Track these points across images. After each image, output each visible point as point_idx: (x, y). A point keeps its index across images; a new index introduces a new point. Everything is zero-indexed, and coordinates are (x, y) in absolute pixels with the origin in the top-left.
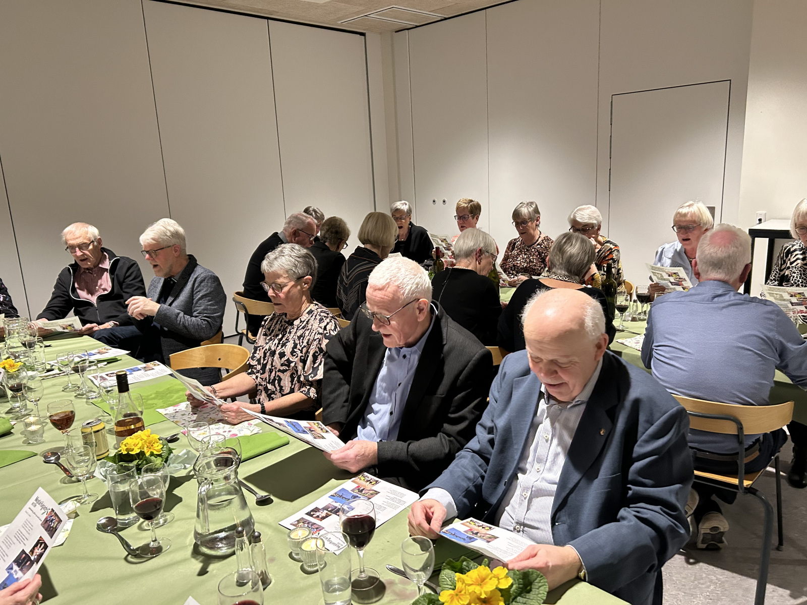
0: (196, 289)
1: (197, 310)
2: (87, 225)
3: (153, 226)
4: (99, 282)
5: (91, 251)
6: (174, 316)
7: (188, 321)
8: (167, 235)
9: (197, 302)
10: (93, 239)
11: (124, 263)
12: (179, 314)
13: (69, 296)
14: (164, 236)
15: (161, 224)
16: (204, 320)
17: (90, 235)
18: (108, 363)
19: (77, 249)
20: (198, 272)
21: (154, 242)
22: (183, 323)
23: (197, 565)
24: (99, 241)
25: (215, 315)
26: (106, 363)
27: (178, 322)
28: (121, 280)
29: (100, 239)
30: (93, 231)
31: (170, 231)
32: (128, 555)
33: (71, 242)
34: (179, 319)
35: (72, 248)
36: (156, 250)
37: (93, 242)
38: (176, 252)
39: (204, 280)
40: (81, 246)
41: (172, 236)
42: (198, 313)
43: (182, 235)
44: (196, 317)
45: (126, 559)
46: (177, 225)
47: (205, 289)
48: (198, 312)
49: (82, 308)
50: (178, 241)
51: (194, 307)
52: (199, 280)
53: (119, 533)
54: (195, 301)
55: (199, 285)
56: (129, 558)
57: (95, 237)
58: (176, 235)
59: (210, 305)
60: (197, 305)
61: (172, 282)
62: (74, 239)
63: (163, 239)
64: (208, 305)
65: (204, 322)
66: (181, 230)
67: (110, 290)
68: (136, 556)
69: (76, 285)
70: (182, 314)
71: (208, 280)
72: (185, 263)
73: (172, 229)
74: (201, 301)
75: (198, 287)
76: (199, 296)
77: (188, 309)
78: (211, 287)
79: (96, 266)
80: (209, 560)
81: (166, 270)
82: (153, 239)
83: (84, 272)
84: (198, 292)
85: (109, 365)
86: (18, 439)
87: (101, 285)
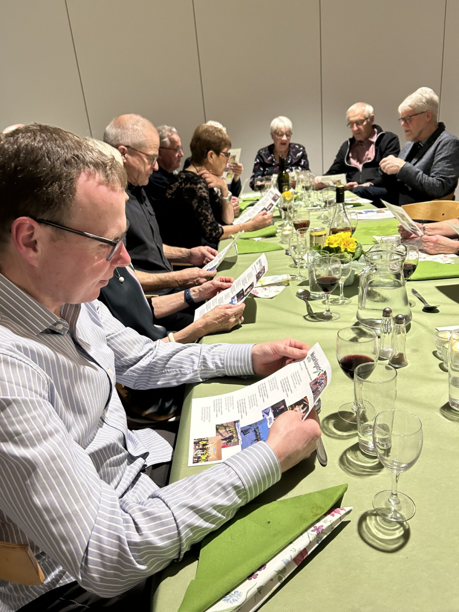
0: (438, 151)
1: (435, 171)
2: (365, 105)
3: (412, 95)
4: (367, 153)
5: (366, 127)
6: (414, 174)
7: (425, 179)
8: (422, 102)
9: (436, 164)
10: (367, 116)
11: (387, 137)
12: (418, 172)
13: (344, 163)
14: (420, 102)
15: (420, 92)
16: (439, 180)
17: (366, 113)
18: (354, 206)
19: (355, 125)
20: (444, 136)
21: (410, 108)
22: (420, 181)
23: (353, 335)
24: (372, 118)
25: (450, 176)
26: (352, 206)
27: (417, 179)
28: (383, 150)
29: (373, 116)
30: (369, 109)
31: (426, 98)
32: (307, 315)
33: (352, 119)
34: (417, 177)
35: (351, 124)
36: (410, 117)
37: (367, 119)
38: (428, 117)
39: (447, 144)
40: (358, 123)
41: (427, 102)
42: (435, 174)
43: (436, 102)
44: (433, 177)
45: (304, 317)
46: (433, 93)
47: (446, 152)
48: (435, 172)
49: (351, 173)
50: (432, 107)
51: (433, 168)
52: (442, 144)
53: (308, 302)
54: (434, 163)
55: (442, 148)
56: (307, 317)
57: (369, 114)
58: (430, 102)
59: (448, 167)
60: (436, 166)
61: (419, 147)
62: (354, 116)
63: (419, 106)
64: (445, 167)
65: (439, 182)
66: (436, 98)
67: (372, 158)
68: (312, 317)
69: (350, 155)
70: (421, 173)
71: (451, 144)
72: (434, 129)
73: (428, 96)
74: (439, 163)
75: (440, 150)
76: (439, 158)
77: (427, 170)
78: (452, 150)
79: (367, 139)
80: (362, 333)
81: (416, 134)
82: (410, 106)
83: (358, 144)
84: (440, 154)
85: (354, 208)
86: (278, 240)
87: (368, 155)
